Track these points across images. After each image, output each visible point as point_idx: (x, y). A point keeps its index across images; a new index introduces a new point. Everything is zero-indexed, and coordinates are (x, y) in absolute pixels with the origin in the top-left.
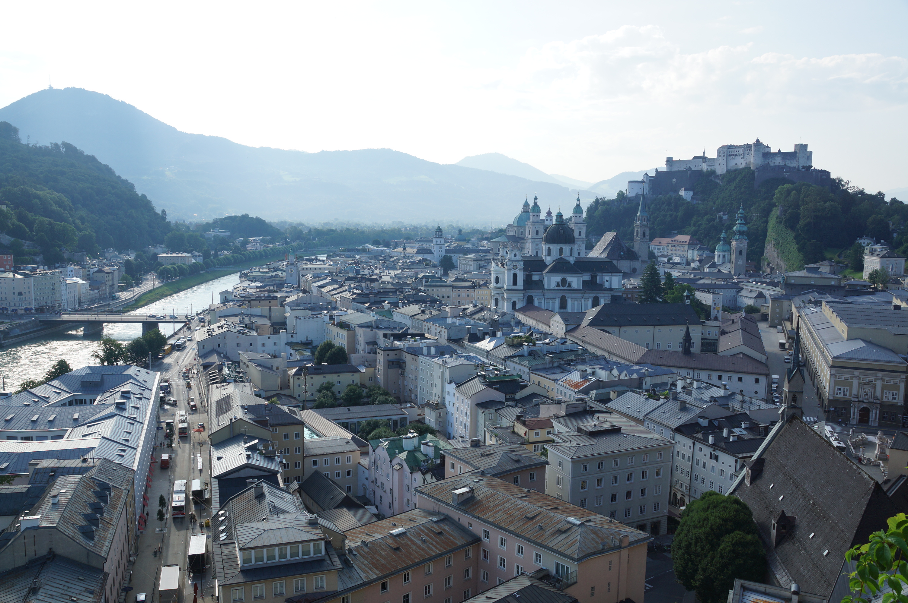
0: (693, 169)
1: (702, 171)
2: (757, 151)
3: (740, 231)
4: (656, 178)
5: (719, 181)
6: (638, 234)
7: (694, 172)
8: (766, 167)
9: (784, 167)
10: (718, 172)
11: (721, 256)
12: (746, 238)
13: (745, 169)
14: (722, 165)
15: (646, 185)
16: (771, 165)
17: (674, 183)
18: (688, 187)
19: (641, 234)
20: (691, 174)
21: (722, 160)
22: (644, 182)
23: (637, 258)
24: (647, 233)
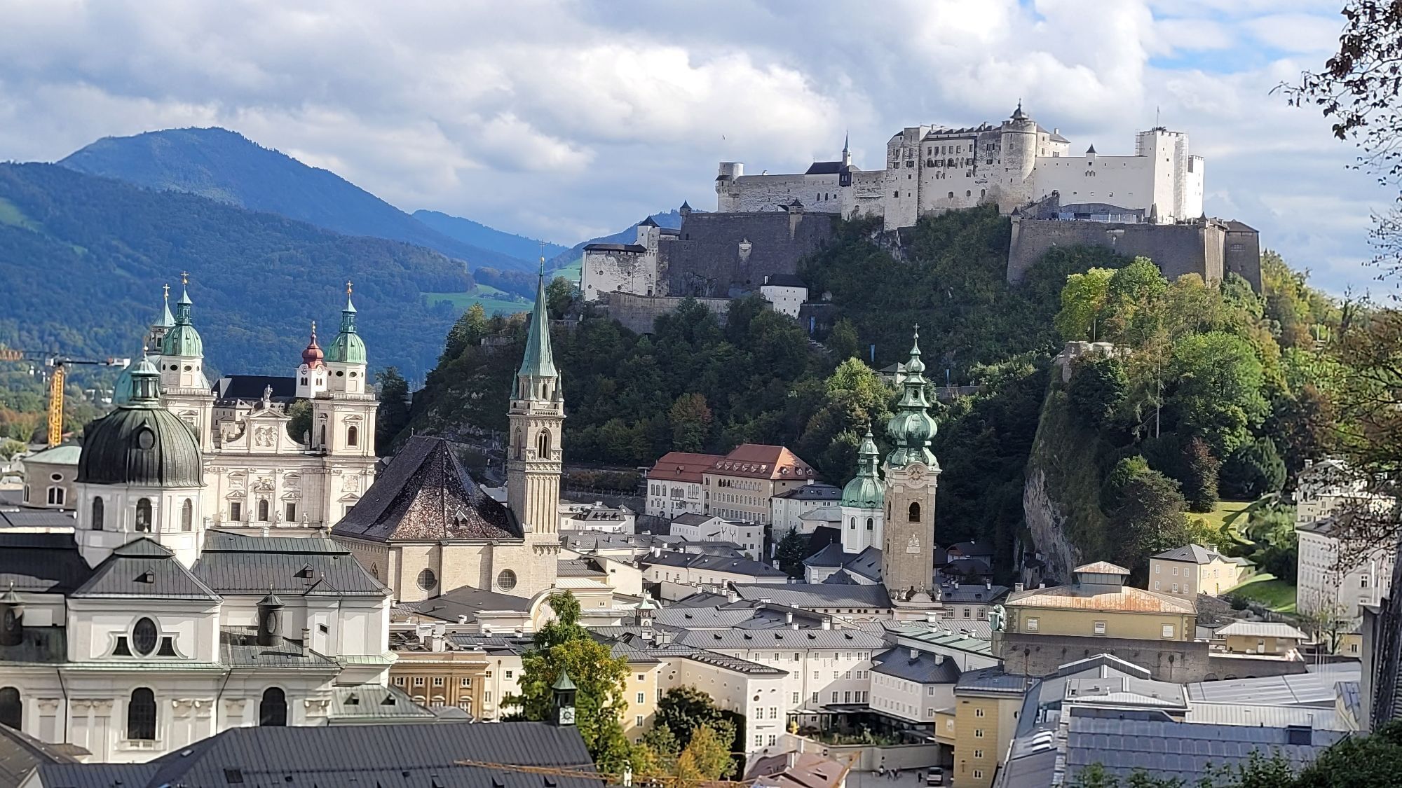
0: (809, 206)
1: (836, 217)
2: (1018, 151)
3: (909, 436)
4: (685, 235)
5: (896, 254)
6: (521, 445)
7: (812, 219)
8: (1049, 208)
9: (1105, 209)
10: (892, 224)
11: (861, 524)
12: (932, 459)
13: (976, 212)
14: (903, 196)
15: (650, 261)
16: (1063, 202)
17: (744, 256)
18: (791, 271)
19: (531, 444)
20: (800, 227)
21: (904, 180)
22: (640, 250)
23: (518, 534)
24: (556, 443)
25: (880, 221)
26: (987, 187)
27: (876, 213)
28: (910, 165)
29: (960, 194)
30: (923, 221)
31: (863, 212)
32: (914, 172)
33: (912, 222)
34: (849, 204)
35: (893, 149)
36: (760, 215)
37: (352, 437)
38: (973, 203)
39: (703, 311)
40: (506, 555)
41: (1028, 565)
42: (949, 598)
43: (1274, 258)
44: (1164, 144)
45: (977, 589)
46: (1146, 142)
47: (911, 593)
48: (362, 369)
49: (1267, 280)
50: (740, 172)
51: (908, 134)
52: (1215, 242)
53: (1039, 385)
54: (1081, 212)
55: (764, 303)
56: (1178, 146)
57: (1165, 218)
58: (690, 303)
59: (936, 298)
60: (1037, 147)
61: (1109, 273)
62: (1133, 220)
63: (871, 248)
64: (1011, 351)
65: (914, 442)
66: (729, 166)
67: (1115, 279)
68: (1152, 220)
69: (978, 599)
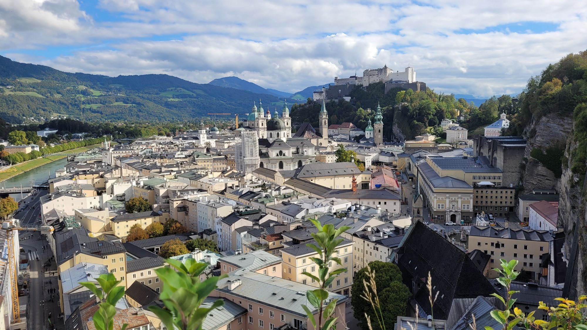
0: (350, 84)
1: (355, 85)
2: (386, 72)
3: (378, 119)
4: (329, 89)
5: (365, 90)
6: (321, 123)
7: (351, 86)
8: (391, 82)
9: (400, 81)
10: (364, 85)
11: (369, 134)
12: (382, 122)
13: (379, 83)
14: (366, 81)
15: (324, 94)
16: (393, 80)
17: (340, 92)
18: (348, 94)
19: (323, 123)
20: (349, 87)
21: (366, 78)
22: (322, 92)
23: (322, 137)
24: (327, 122)
25: (362, 85)
26: (380, 79)
27: (362, 84)
28: (367, 76)
29: (376, 80)
30: (370, 85)
31: (359, 84)
32: (368, 77)
33: (368, 85)
34: (357, 83)
35: (364, 73)
36: (342, 85)
37: (287, 124)
38: (378, 81)
39: (334, 101)
40: (320, 140)
41: (395, 139)
42: (386, 144)
43: (428, 88)
44: (410, 70)
45: (390, 143)
46: (407, 69)
47: (380, 144)
48: (288, 113)
49: (427, 91)
50: (338, 78)
51: (367, 70)
52: (419, 85)
53: (393, 110)
54: (396, 82)
55: (344, 100)
56: (412, 70)
57: (410, 82)
58: (331, 100)
59: (373, 97)
60: (389, 72)
61: (404, 91)
62: (405, 83)
63: (361, 90)
64: (386, 105)
65: (379, 120)
66: (336, 78)
67: (406, 92)
68: (408, 82)
69: (390, 144)
